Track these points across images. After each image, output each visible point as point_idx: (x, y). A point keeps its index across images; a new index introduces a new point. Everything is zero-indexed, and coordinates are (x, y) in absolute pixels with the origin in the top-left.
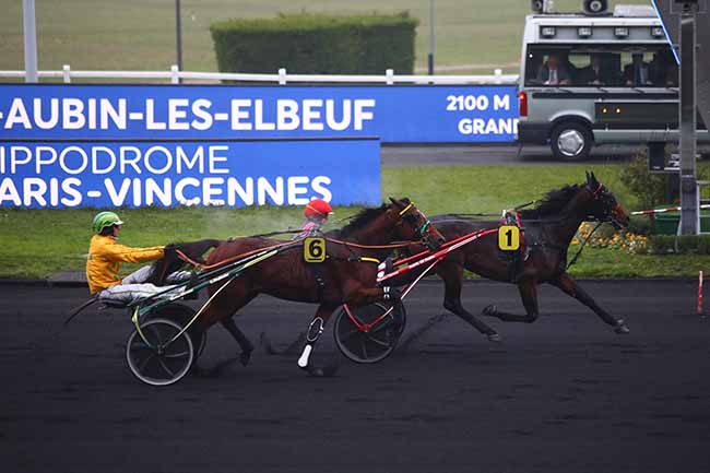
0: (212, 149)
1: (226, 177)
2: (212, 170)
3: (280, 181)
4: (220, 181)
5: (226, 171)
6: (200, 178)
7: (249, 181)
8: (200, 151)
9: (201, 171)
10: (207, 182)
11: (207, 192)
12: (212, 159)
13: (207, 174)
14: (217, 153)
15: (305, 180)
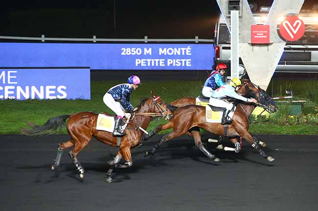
0: (9, 72)
1: (16, 86)
2: (9, 82)
3: (42, 88)
4: (13, 87)
5: (16, 83)
6: (3, 86)
7: (27, 88)
8: (3, 73)
9: (4, 82)
10: (7, 88)
11: (7, 93)
12: (9, 77)
13: (7, 84)
14: (11, 74)
15: (54, 87)
